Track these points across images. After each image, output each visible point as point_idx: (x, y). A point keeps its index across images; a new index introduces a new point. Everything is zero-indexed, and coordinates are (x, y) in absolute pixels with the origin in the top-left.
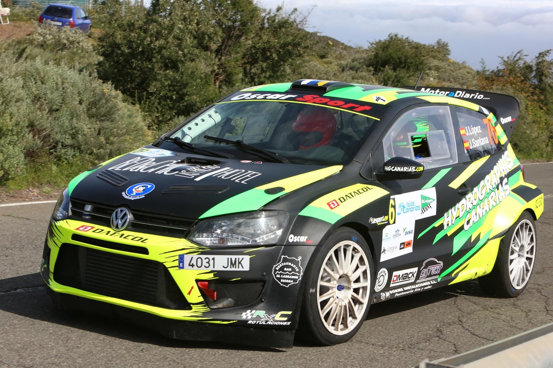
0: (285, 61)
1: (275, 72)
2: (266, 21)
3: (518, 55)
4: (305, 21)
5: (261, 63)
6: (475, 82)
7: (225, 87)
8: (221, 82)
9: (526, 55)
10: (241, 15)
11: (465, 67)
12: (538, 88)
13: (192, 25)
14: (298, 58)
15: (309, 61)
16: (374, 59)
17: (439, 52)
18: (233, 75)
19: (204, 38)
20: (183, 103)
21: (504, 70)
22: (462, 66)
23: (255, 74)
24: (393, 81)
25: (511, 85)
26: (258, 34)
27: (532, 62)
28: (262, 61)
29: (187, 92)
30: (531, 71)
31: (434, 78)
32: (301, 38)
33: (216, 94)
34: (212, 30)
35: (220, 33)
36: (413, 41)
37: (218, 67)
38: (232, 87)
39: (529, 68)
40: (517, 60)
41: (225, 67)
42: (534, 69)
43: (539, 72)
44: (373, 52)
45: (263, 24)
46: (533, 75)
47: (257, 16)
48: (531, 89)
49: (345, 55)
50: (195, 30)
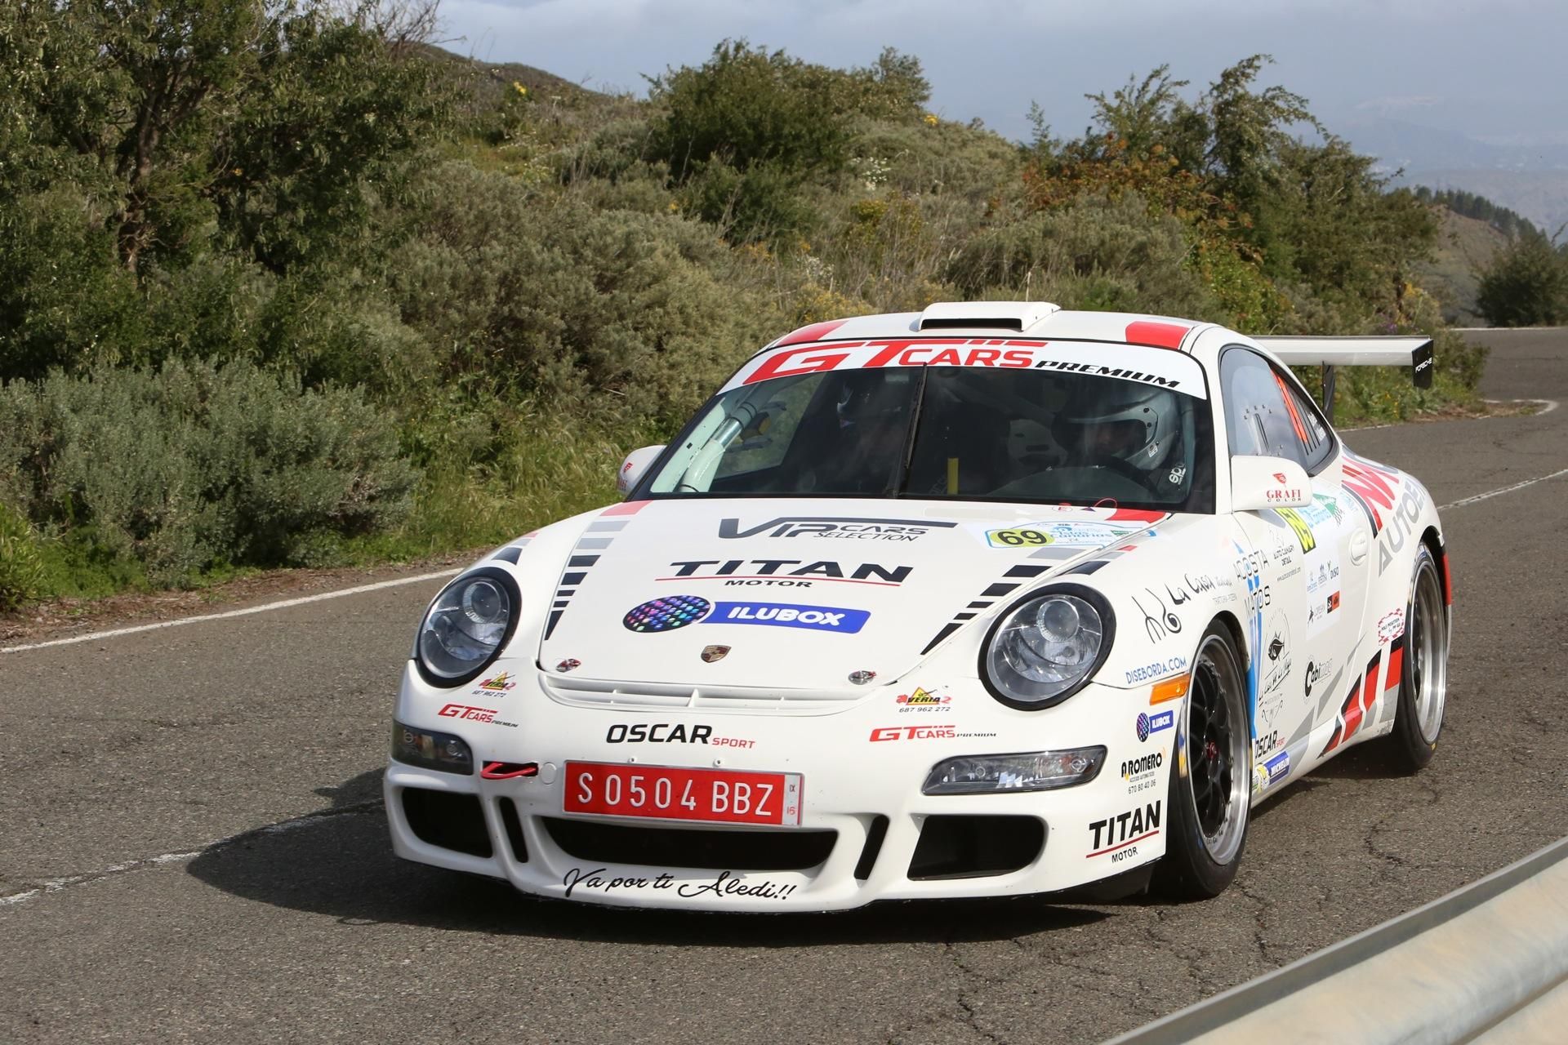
0: (356, 169)
1: (322, 205)
2: (281, 35)
3: (1154, 85)
4: (430, 21)
5: (275, 179)
6: (1015, 186)
7: (156, 268)
8: (143, 252)
9: (1179, 84)
10: (194, 22)
11: (981, 137)
12: (1228, 190)
13: (30, 68)
14: (399, 153)
15: (437, 162)
16: (669, 132)
17: (889, 92)
18: (182, 226)
19: (75, 109)
20: (21, 334)
21: (1110, 136)
22: (970, 136)
23: (258, 217)
24: (736, 204)
25: (1137, 186)
26: (256, 80)
27: (1202, 103)
28: (276, 172)
29: (29, 296)
30: (1203, 136)
31: (879, 183)
32: (405, 85)
33: (130, 296)
34: (98, 78)
35: (127, 87)
36: (800, 63)
37: (129, 202)
38: (184, 265)
39: (1191, 123)
40: (1153, 102)
41: (155, 204)
42: (1212, 126)
43: (1228, 136)
44: (665, 109)
45: (271, 45)
46: (1208, 149)
47: (249, 20)
48: (1205, 195)
49: (571, 128)
50: (41, 83)
